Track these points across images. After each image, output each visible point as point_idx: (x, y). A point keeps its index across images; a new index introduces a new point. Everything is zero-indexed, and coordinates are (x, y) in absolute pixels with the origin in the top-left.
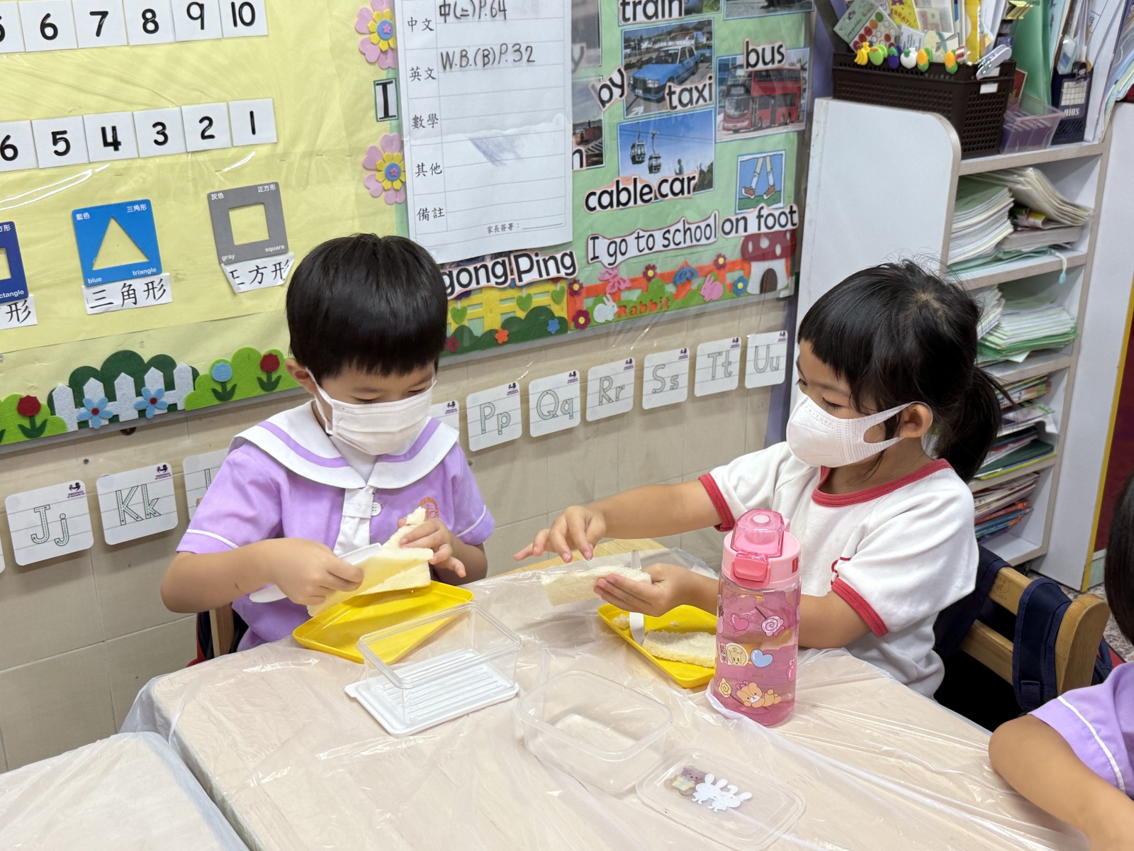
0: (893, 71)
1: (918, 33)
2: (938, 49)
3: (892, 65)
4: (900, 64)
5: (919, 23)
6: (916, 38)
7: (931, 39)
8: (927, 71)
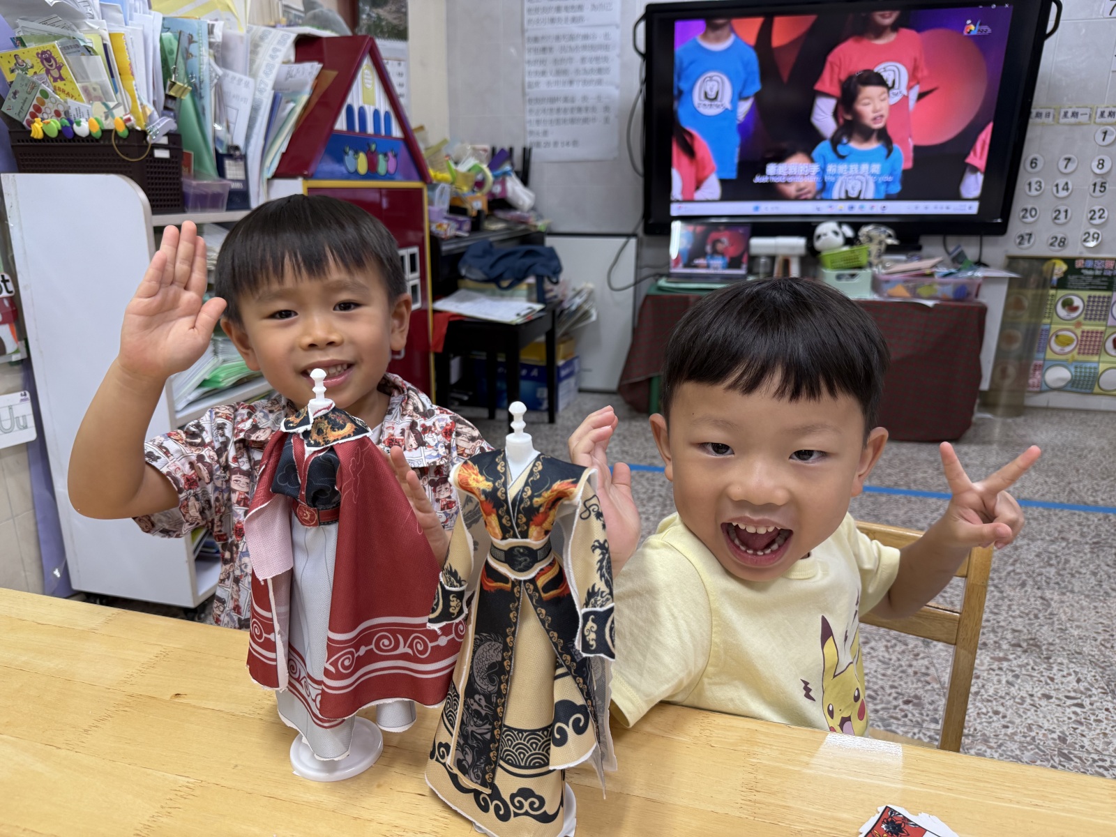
0: (70, 141)
1: (84, 105)
2: (107, 118)
3: (67, 136)
4: (75, 135)
5: (83, 97)
6: (84, 110)
7: (98, 109)
8: (101, 138)
